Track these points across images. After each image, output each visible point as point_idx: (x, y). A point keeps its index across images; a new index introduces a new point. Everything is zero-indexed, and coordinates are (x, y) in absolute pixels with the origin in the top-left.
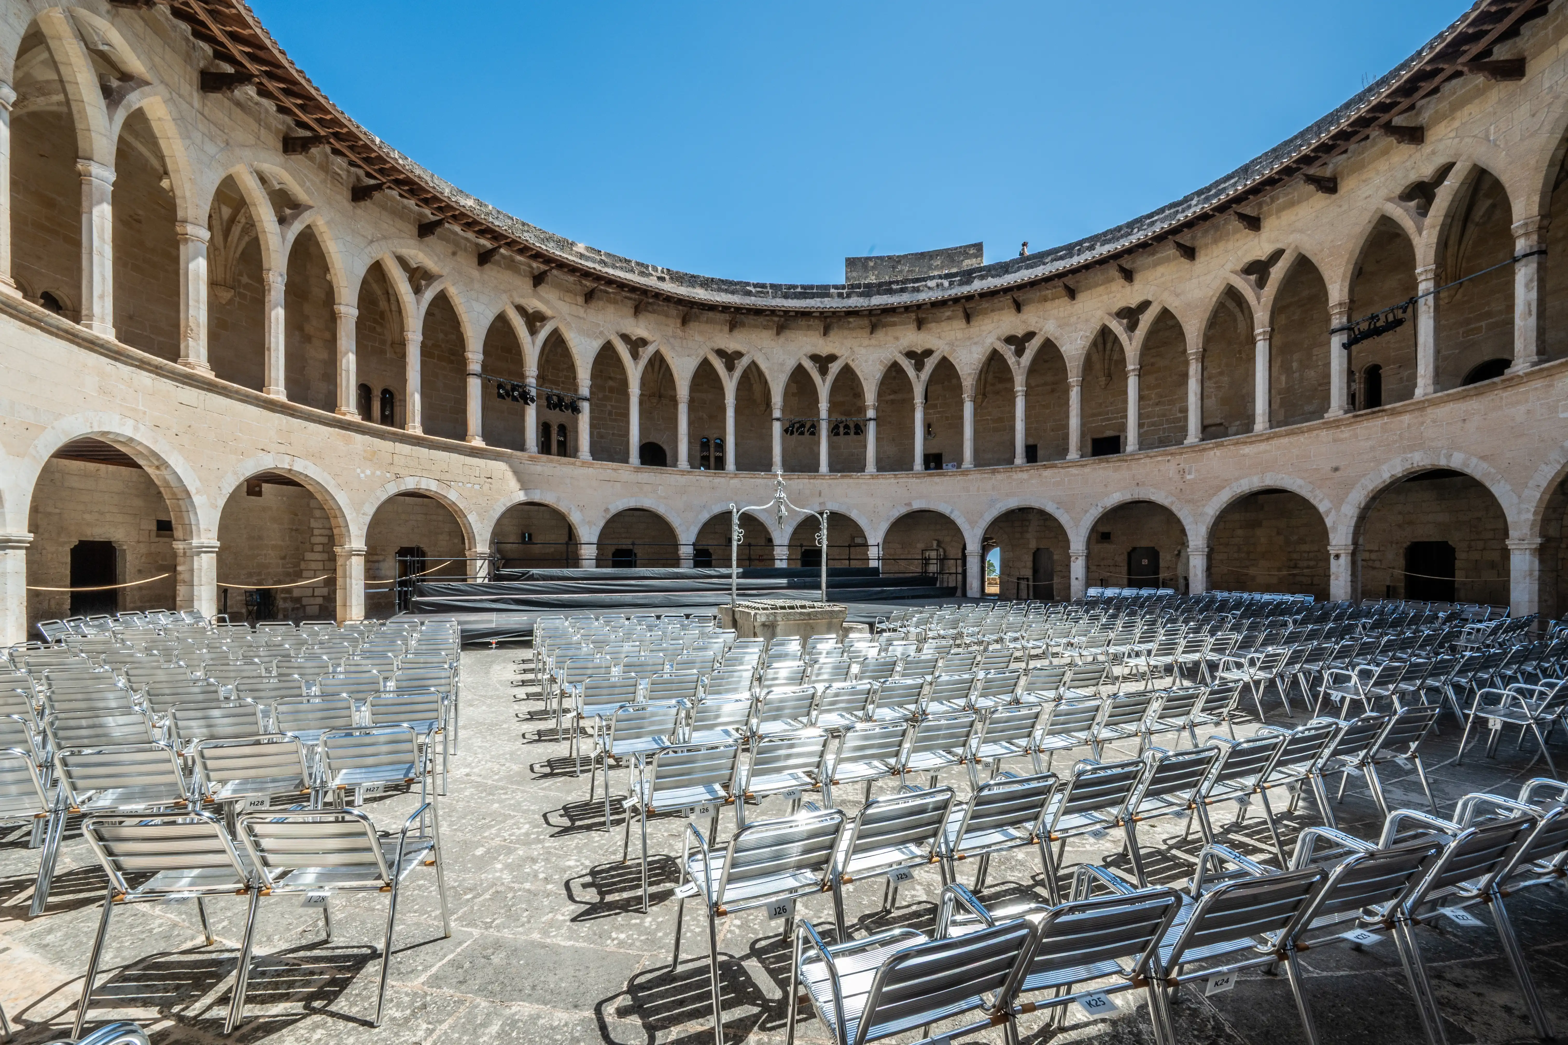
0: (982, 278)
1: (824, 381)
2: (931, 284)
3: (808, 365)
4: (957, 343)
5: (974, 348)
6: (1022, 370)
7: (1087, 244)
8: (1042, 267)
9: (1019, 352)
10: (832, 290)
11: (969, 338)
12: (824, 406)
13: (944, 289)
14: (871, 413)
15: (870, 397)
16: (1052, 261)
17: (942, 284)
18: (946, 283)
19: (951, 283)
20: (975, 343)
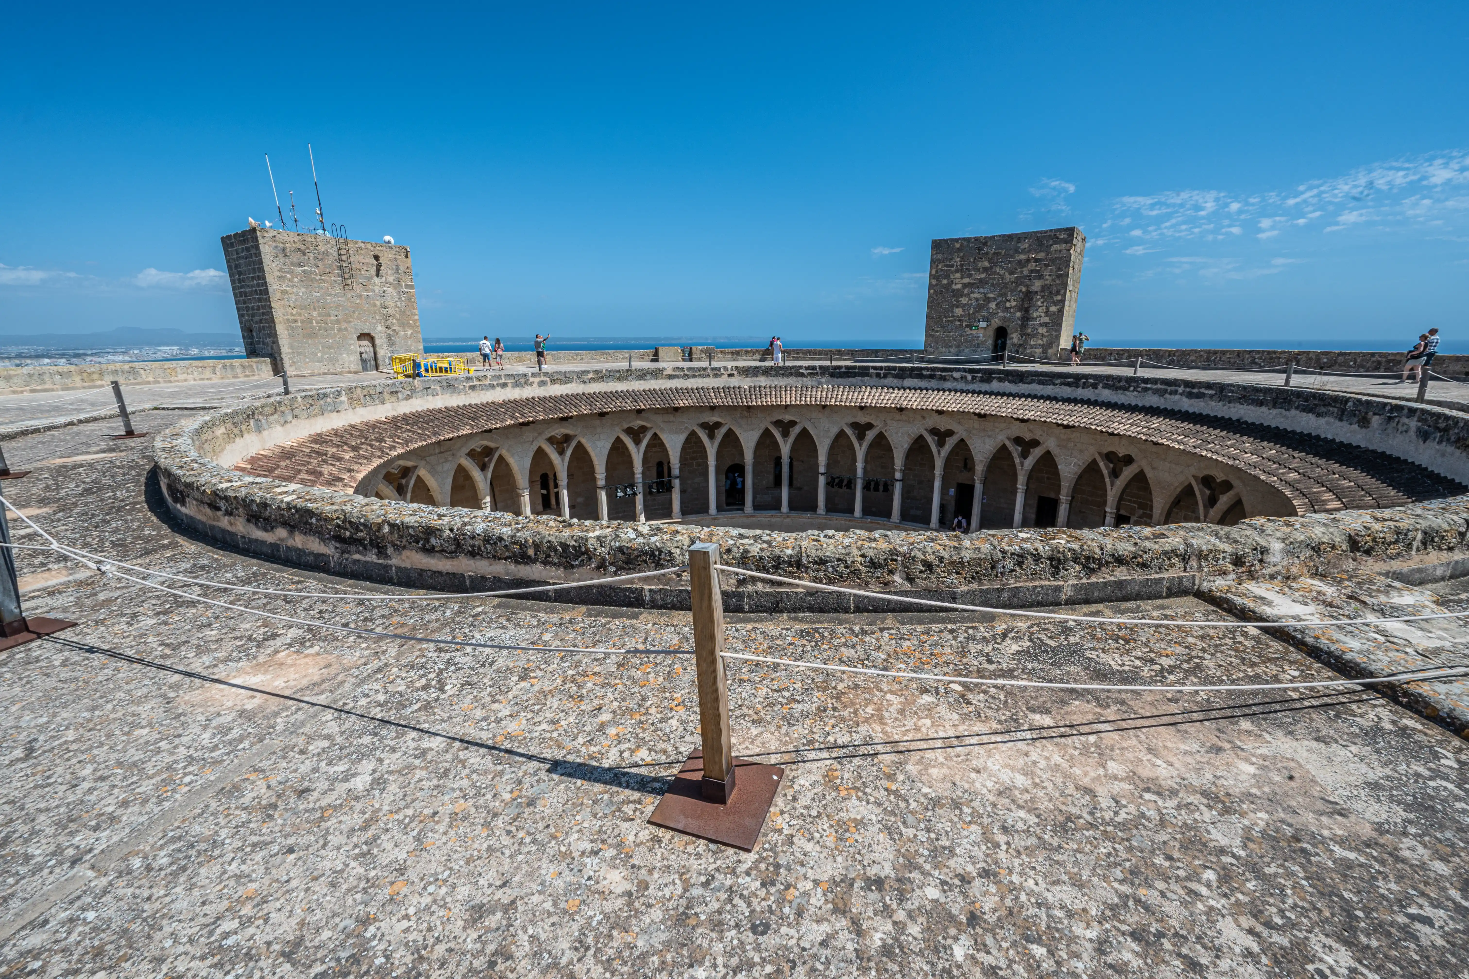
0: (1000, 380)
1: (861, 445)
2: (956, 375)
3: (849, 431)
4: (975, 432)
5: (987, 440)
6: (1023, 472)
7: (1091, 381)
8: (1051, 387)
9: (1024, 455)
10: (871, 371)
11: (984, 430)
12: (860, 465)
13: (967, 382)
14: (898, 475)
15: (899, 462)
16: (1061, 384)
17: (966, 377)
18: (969, 377)
19: (974, 378)
20: (989, 436)
